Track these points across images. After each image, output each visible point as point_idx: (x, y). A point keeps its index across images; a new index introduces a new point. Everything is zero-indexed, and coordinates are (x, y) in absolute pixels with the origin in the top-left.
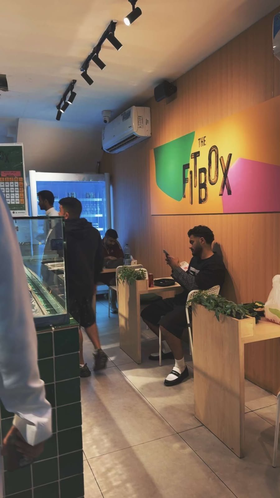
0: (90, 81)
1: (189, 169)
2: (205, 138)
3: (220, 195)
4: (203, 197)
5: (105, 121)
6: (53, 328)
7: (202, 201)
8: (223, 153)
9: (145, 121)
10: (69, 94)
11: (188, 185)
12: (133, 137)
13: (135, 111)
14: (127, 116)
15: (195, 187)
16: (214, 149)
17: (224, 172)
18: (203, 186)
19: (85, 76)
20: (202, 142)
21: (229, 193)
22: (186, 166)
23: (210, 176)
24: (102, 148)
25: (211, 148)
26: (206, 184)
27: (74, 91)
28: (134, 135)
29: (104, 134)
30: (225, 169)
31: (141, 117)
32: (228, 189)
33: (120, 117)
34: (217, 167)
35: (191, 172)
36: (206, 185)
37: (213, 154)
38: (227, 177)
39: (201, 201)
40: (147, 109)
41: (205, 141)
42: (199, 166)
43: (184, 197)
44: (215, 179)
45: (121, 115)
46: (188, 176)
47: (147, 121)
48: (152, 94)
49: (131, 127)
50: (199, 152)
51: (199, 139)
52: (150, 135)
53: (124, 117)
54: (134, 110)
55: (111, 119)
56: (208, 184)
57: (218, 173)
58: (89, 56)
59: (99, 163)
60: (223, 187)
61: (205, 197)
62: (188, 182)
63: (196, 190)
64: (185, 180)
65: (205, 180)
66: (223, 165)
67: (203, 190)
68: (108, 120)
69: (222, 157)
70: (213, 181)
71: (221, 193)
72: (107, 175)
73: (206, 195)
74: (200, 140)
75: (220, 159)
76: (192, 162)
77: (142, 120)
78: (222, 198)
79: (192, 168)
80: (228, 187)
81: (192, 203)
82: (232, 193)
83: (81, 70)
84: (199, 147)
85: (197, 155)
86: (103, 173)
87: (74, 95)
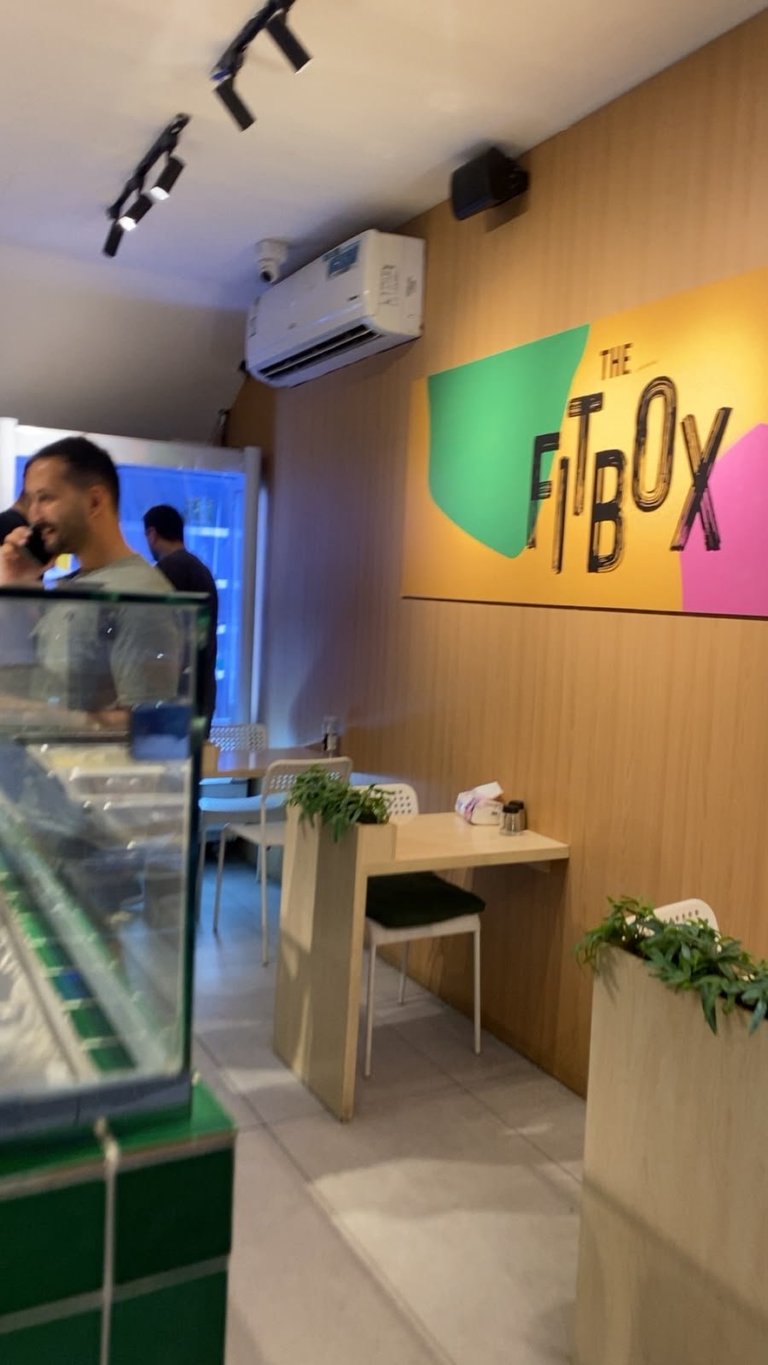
0: (244, 118)
1: (556, 452)
2: (628, 350)
3: (674, 548)
4: (605, 549)
5: (266, 277)
6: (112, 1152)
7: (602, 565)
8: (698, 405)
9: (404, 285)
10: (159, 167)
11: (548, 507)
12: (359, 334)
13: (374, 246)
14: (346, 262)
15: (577, 514)
16: (661, 387)
17: (696, 468)
18: (607, 512)
19: (228, 95)
20: (618, 362)
21: (713, 542)
22: (548, 442)
23: (638, 481)
24: (243, 366)
25: (651, 383)
26: (620, 506)
27: (177, 153)
28: (362, 328)
29: (255, 318)
30: (702, 461)
31: (392, 267)
32: (707, 526)
33: (320, 266)
34: (669, 451)
35: (564, 463)
36: (619, 510)
37: (657, 407)
38: (706, 486)
39: (595, 564)
40: (415, 245)
41: (626, 359)
42: (596, 445)
43: (533, 544)
44: (659, 492)
45: (320, 259)
46: (551, 473)
47: (411, 287)
48: (442, 192)
49: (355, 297)
50: (599, 397)
51: (605, 353)
52: (415, 332)
53: (332, 264)
54: (371, 241)
55: (289, 271)
56: (628, 508)
57: (670, 472)
58: (251, 21)
59: (227, 413)
60: (688, 522)
61: (614, 551)
62: (549, 496)
63: (579, 526)
64: (538, 490)
65: (619, 493)
66: (693, 443)
67: (607, 527)
68: (275, 275)
69: (691, 417)
70: (647, 497)
71: (676, 544)
72: (252, 454)
73: (618, 543)
74: (609, 356)
75: (683, 424)
76: (569, 429)
77: (396, 277)
78: (682, 558)
79: (568, 447)
80: (710, 524)
81: (559, 568)
82: (721, 545)
83: (217, 77)
84: (603, 378)
85: (589, 405)
86: (240, 446)
87: (174, 170)
